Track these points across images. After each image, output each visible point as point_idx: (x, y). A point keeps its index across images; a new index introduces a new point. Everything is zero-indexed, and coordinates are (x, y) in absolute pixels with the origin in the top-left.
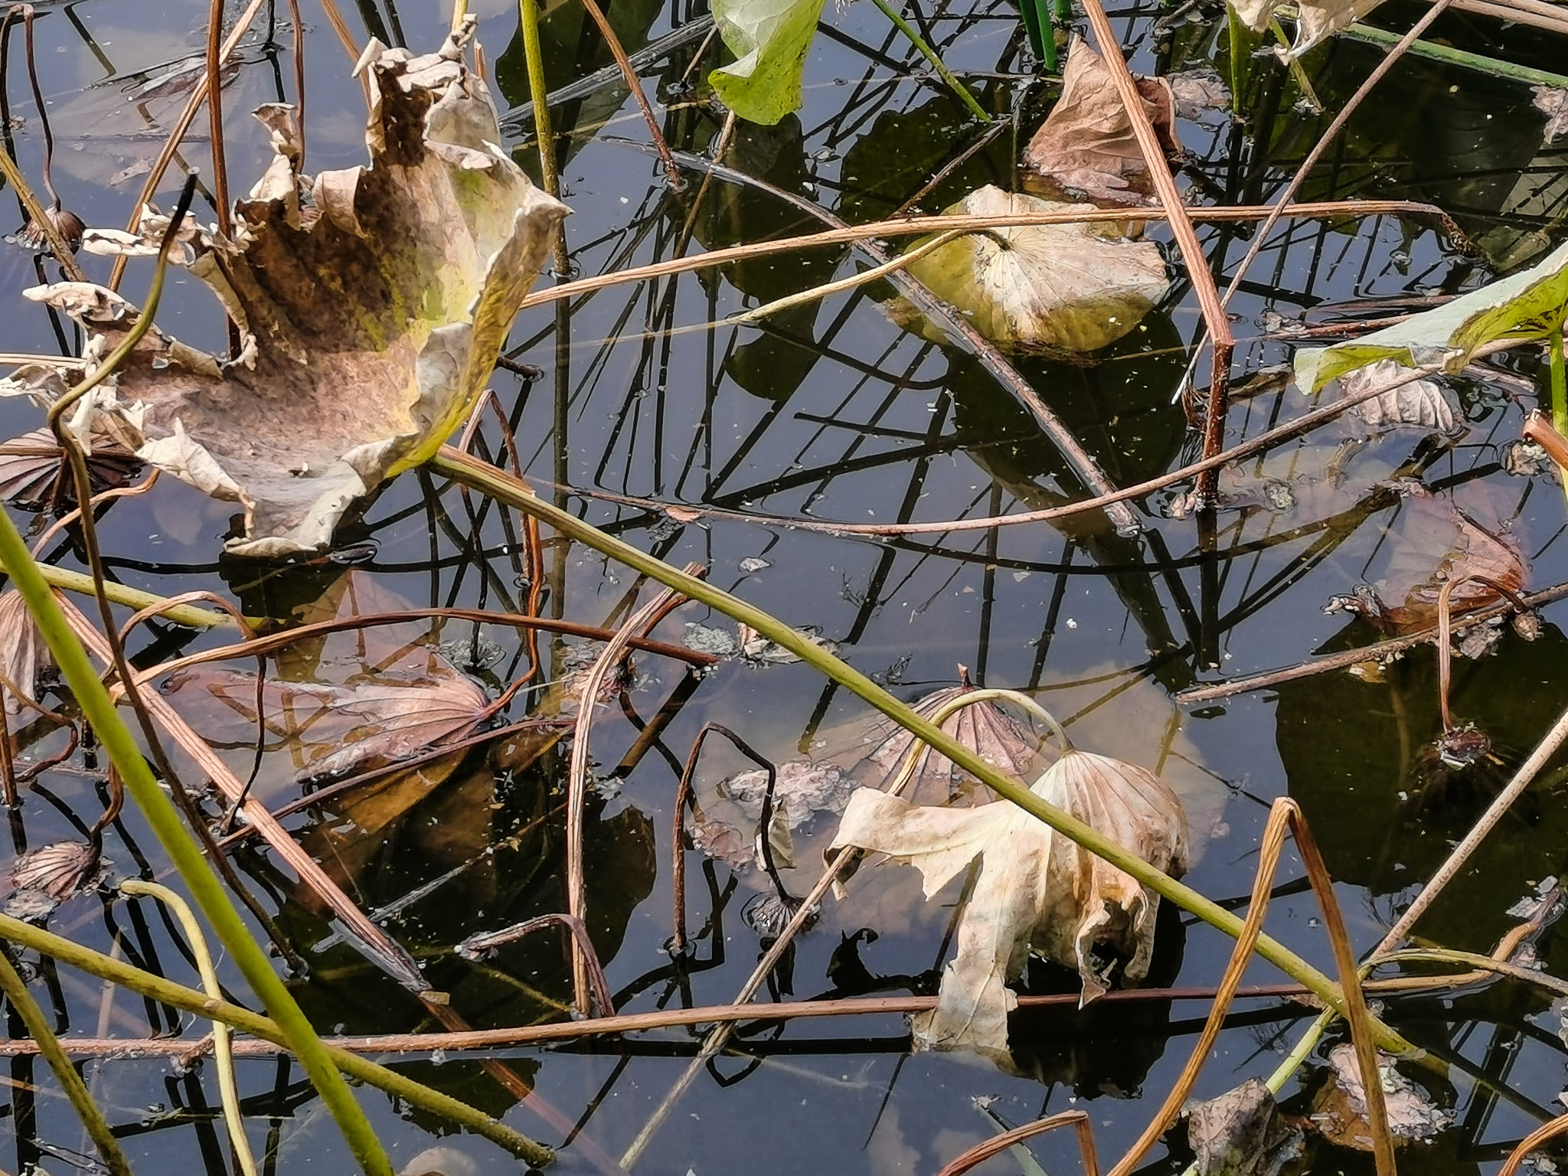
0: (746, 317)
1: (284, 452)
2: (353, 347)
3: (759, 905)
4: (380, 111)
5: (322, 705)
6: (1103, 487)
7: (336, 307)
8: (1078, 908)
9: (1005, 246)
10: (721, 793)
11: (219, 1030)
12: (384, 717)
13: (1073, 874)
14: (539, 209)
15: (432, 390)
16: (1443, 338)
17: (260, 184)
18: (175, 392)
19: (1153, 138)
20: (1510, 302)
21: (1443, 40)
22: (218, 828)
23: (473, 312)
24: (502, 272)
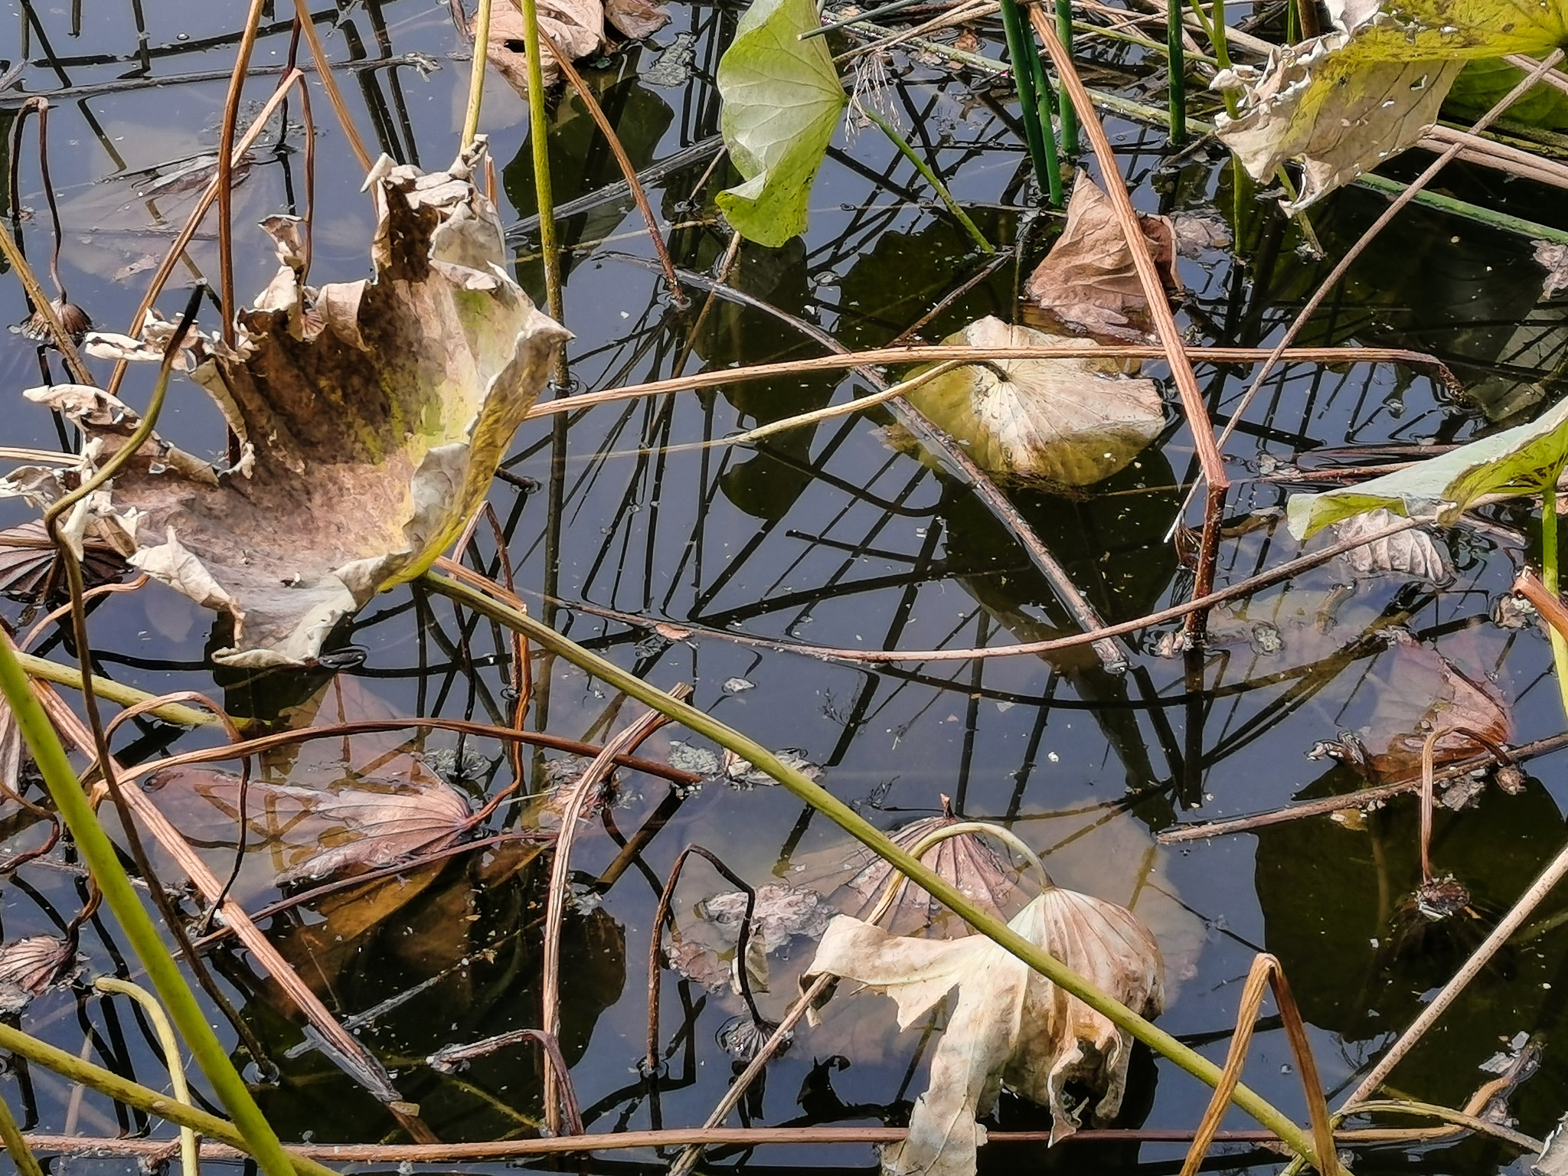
0: (743, 437)
1: (277, 562)
2: (350, 458)
3: (732, 1028)
4: (387, 226)
5: (303, 809)
6: (1092, 623)
7: (335, 418)
8: (1052, 1044)
9: (1003, 378)
10: (698, 914)
11: (186, 1136)
12: (366, 824)
13: (1048, 1011)
14: (541, 332)
15: (426, 509)
16: (1437, 490)
17: (263, 294)
18: (171, 498)
19: (1156, 277)
20: (1505, 458)
21: (1446, 191)
22: (196, 929)
23: (470, 433)
24: (501, 394)
